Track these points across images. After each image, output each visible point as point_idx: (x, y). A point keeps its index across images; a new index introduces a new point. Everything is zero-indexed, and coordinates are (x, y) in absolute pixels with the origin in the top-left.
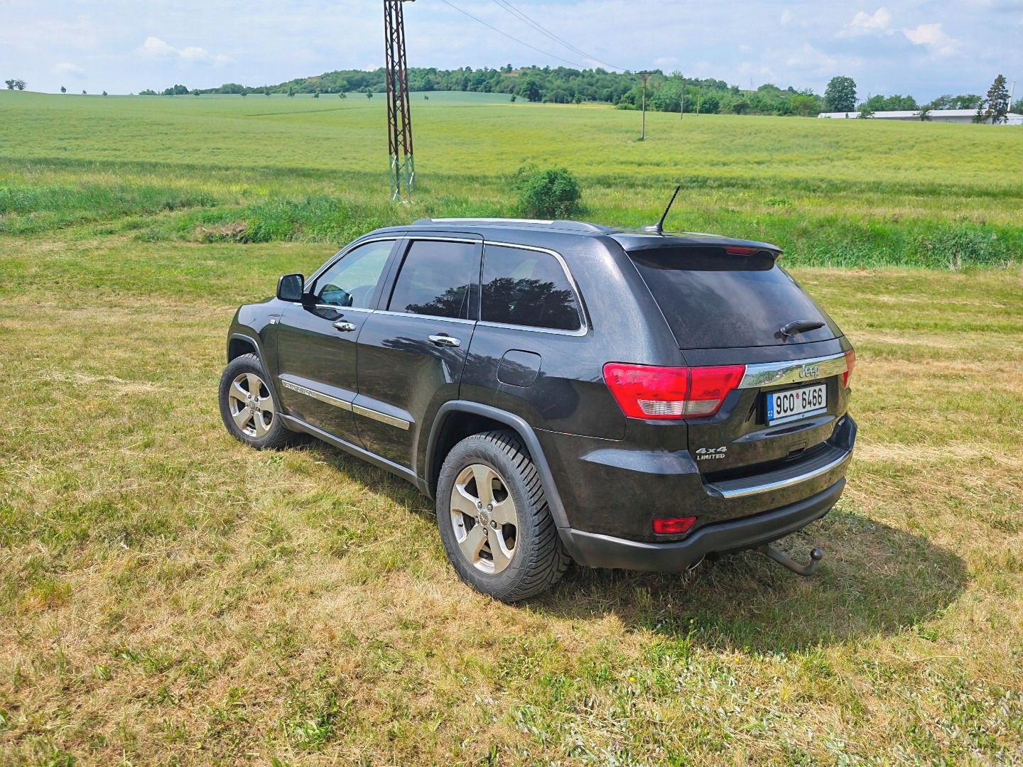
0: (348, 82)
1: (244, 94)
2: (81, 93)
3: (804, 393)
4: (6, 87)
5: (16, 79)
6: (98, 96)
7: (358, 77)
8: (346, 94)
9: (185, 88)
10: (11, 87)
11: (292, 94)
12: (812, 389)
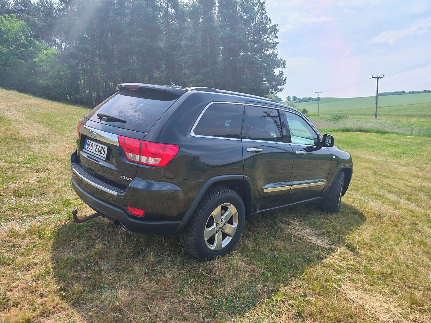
3: (97, 145)
12: (101, 145)
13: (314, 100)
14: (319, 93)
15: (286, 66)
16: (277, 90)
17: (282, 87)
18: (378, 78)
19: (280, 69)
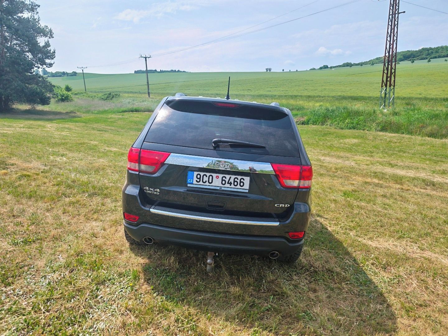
0: (403, 56)
1: (351, 67)
2: (289, 71)
3: (224, 177)
4: (265, 71)
5: (269, 68)
6: (295, 72)
7: (410, 53)
8: (400, 62)
9: (327, 66)
10: (267, 71)
11: (373, 64)
12: (234, 176)
13: (69, 74)
14: (82, 69)
15: (53, 36)
16: (45, 65)
17: (52, 62)
18: (146, 58)
19: (46, 39)
